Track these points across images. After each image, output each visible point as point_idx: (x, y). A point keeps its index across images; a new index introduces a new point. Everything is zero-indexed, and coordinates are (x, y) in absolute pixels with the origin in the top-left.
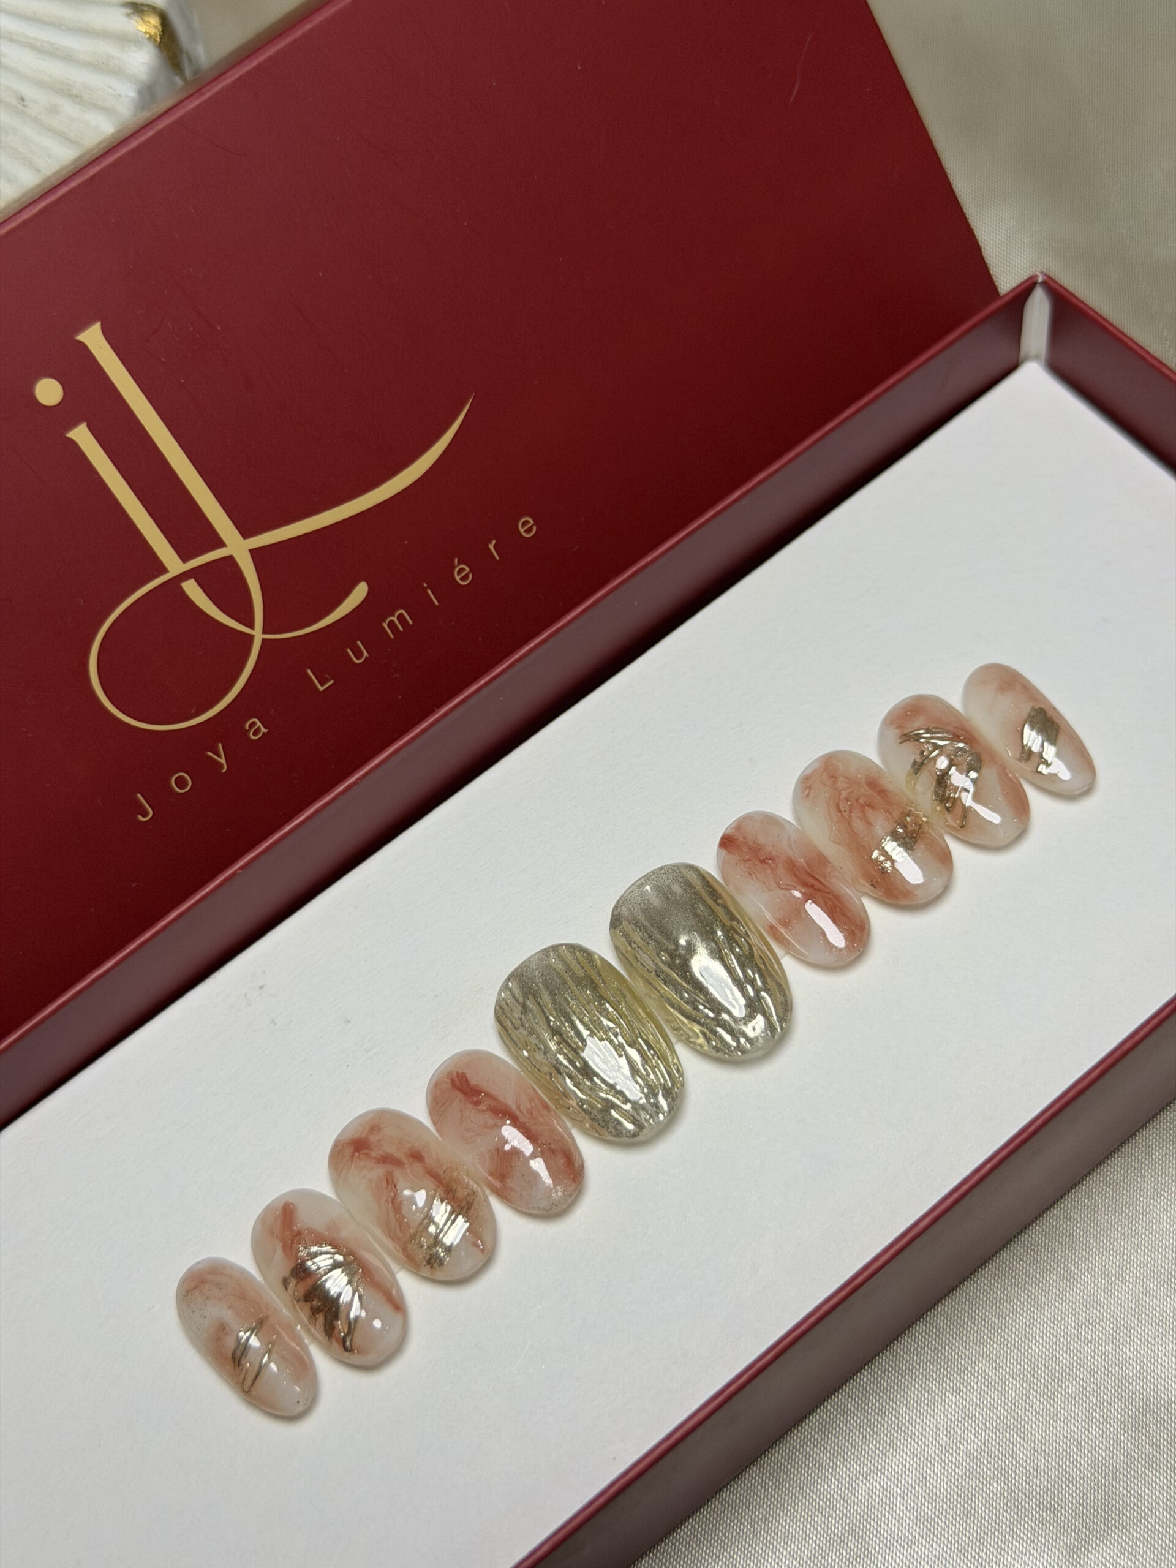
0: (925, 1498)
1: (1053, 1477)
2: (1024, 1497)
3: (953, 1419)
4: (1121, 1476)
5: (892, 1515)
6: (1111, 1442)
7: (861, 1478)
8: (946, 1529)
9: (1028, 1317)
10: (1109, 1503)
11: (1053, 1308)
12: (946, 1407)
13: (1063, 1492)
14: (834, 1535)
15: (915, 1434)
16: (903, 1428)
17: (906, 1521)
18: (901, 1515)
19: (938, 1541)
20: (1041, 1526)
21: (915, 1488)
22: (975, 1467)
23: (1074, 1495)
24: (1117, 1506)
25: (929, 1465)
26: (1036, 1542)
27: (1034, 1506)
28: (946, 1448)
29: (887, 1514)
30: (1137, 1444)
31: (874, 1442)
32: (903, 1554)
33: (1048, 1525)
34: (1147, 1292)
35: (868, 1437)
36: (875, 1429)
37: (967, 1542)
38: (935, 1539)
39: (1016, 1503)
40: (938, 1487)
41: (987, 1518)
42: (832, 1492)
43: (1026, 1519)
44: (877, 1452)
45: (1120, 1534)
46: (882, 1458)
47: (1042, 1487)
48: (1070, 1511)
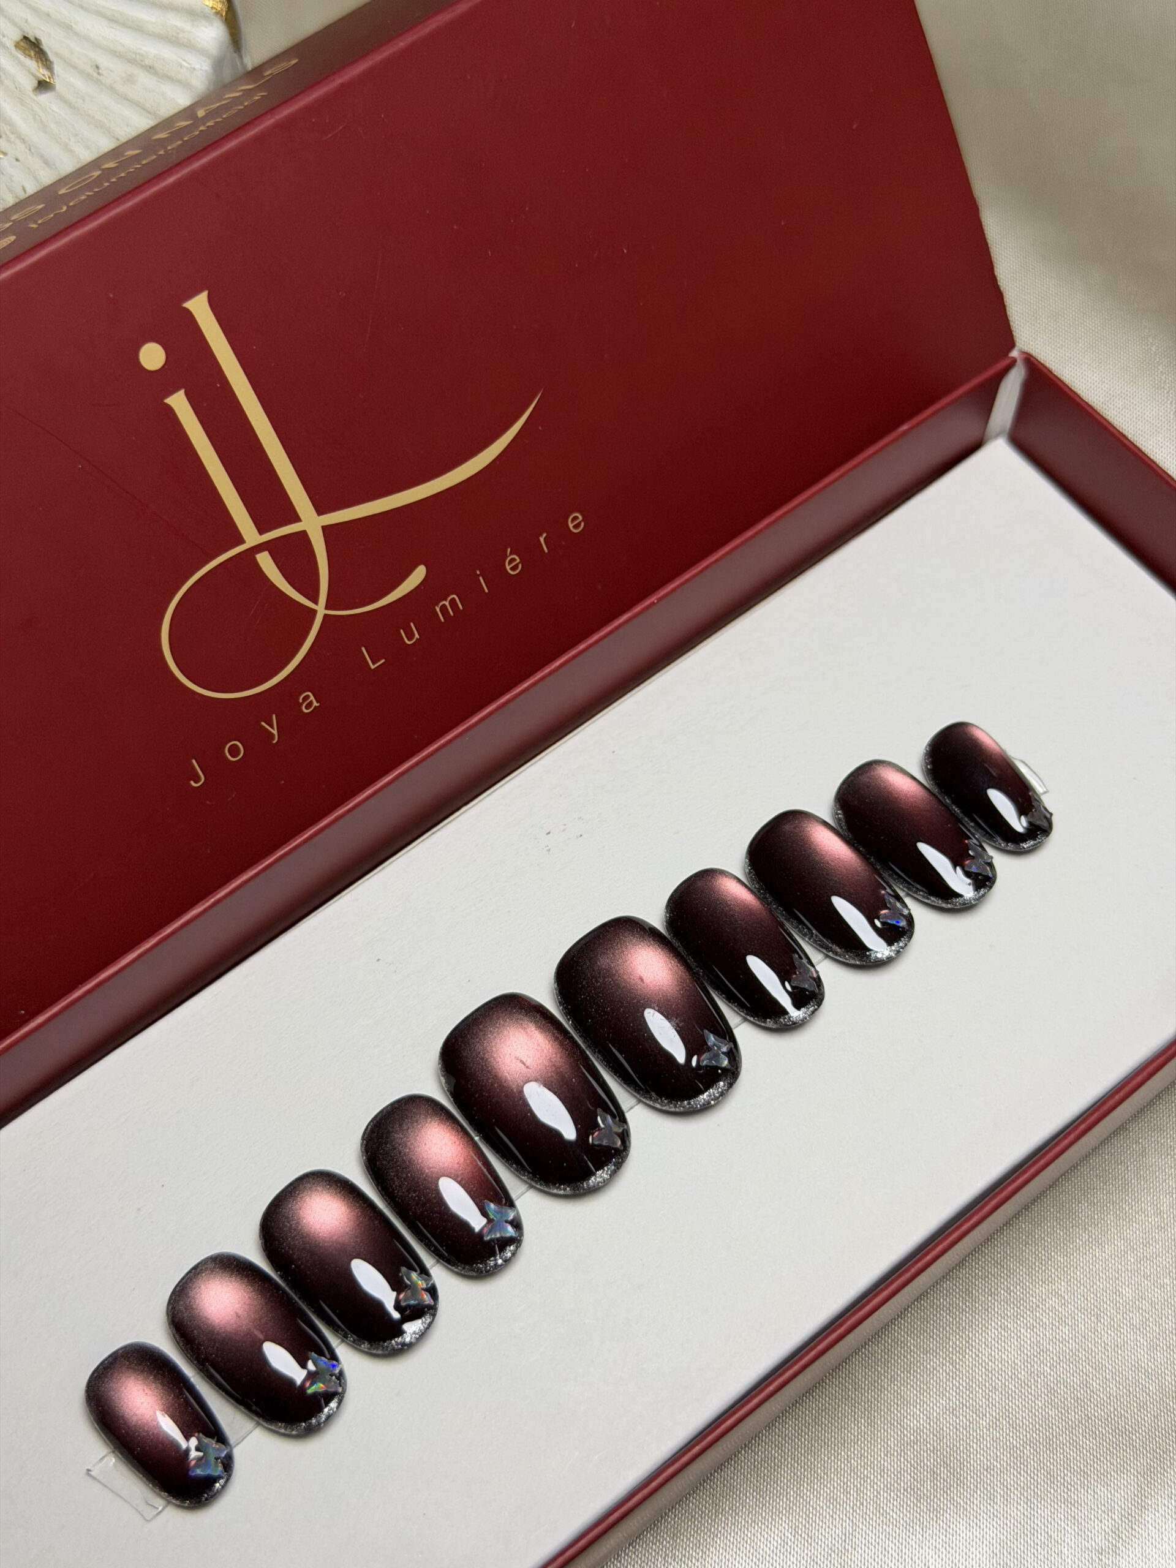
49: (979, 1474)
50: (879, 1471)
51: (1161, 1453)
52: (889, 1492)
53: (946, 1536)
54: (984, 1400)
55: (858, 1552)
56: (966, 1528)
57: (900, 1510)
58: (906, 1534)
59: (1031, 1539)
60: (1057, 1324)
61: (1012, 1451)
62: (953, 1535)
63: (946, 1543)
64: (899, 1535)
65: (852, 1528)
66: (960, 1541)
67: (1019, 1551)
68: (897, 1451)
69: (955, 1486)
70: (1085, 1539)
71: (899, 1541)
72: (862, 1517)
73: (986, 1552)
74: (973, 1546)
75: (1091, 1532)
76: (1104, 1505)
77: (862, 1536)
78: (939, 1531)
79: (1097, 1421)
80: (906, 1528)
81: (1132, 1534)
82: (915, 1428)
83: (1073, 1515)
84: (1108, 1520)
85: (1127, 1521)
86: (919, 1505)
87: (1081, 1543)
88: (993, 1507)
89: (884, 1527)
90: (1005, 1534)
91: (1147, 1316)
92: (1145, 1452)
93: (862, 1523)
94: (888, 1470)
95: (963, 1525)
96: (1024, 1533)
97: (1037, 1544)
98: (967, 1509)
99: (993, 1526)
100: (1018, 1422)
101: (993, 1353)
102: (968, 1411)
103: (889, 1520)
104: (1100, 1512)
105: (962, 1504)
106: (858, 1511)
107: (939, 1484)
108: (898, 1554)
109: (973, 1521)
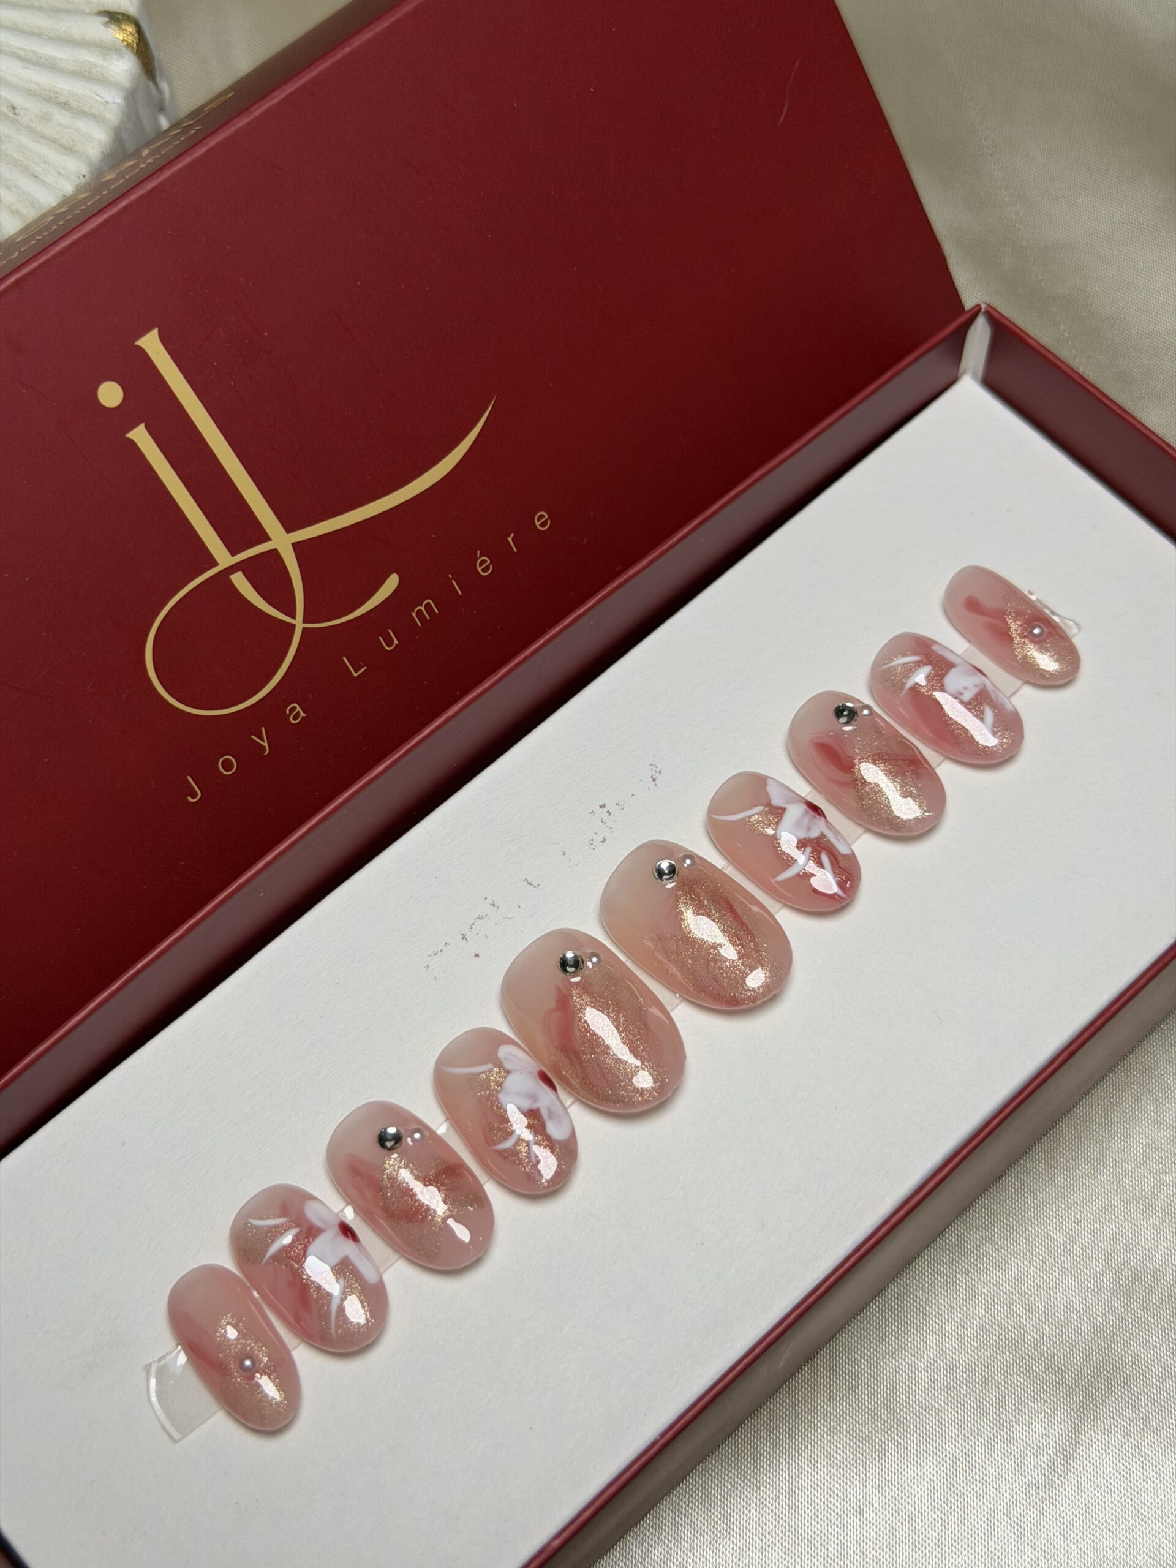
0: (946, 1370)
1: (1058, 1343)
2: (1034, 1362)
3: (965, 1297)
4: (1119, 1339)
5: (918, 1388)
6: (1107, 1309)
7: (887, 1357)
8: (968, 1397)
9: (1023, 1203)
10: (1110, 1363)
11: (1044, 1193)
12: (958, 1287)
13: (1068, 1356)
14: (868, 1410)
15: (932, 1313)
16: (921, 1309)
17: (931, 1392)
18: (927, 1387)
19: (962, 1407)
20: (1051, 1386)
21: (937, 1362)
22: (988, 1339)
23: (1078, 1358)
24: (1117, 1365)
25: (947, 1339)
26: (1049, 1401)
27: (1044, 1370)
28: (961, 1325)
29: (914, 1387)
30: (1129, 1309)
31: (896, 1324)
32: (932, 1421)
33: (1058, 1386)
34: (1126, 1174)
35: (890, 1319)
36: (896, 1312)
37: (988, 1406)
38: (959, 1405)
39: (1028, 1368)
40: (957, 1359)
41: (1003, 1384)
42: (863, 1372)
43: (1038, 1382)
44: (900, 1332)
45: (1123, 1390)
46: (904, 1337)
47: (1049, 1352)
48: (1076, 1373)
49: (918, 1414)
50: (822, 1416)
51: (1094, 1391)
52: (832, 1434)
53: (888, 1475)
54: (922, 1343)
55: (805, 1493)
56: (907, 1467)
57: (843, 1452)
58: (850, 1474)
59: (969, 1474)
60: (991, 1269)
61: (949, 1392)
62: (895, 1474)
63: (888, 1481)
64: (843, 1476)
65: (798, 1470)
66: (902, 1479)
67: (959, 1487)
68: (839, 1396)
69: (895, 1426)
70: (1022, 1474)
71: (843, 1481)
72: (808, 1459)
73: (928, 1489)
74: (914, 1483)
75: (1028, 1467)
76: (1039, 1441)
77: (808, 1478)
78: (882, 1470)
79: (1030, 1360)
80: (850, 1469)
81: (1067, 1468)
82: (857, 1373)
83: (1009, 1451)
84: (1043, 1456)
85: (1062, 1456)
86: (861, 1446)
87: (1018, 1477)
88: (933, 1445)
89: (829, 1468)
90: (945, 1471)
91: (1078, 1259)
92: (1077, 1390)
93: (808, 1466)
94: (831, 1414)
95: (904, 1464)
96: (963, 1469)
97: (976, 1480)
98: (907, 1449)
99: (933, 1463)
100: (954, 1362)
101: (930, 1298)
102: (907, 1354)
103: (834, 1462)
104: (1035, 1448)
105: (902, 1443)
106: (803, 1455)
107: (879, 1425)
108: (843, 1494)
109: (914, 1460)
